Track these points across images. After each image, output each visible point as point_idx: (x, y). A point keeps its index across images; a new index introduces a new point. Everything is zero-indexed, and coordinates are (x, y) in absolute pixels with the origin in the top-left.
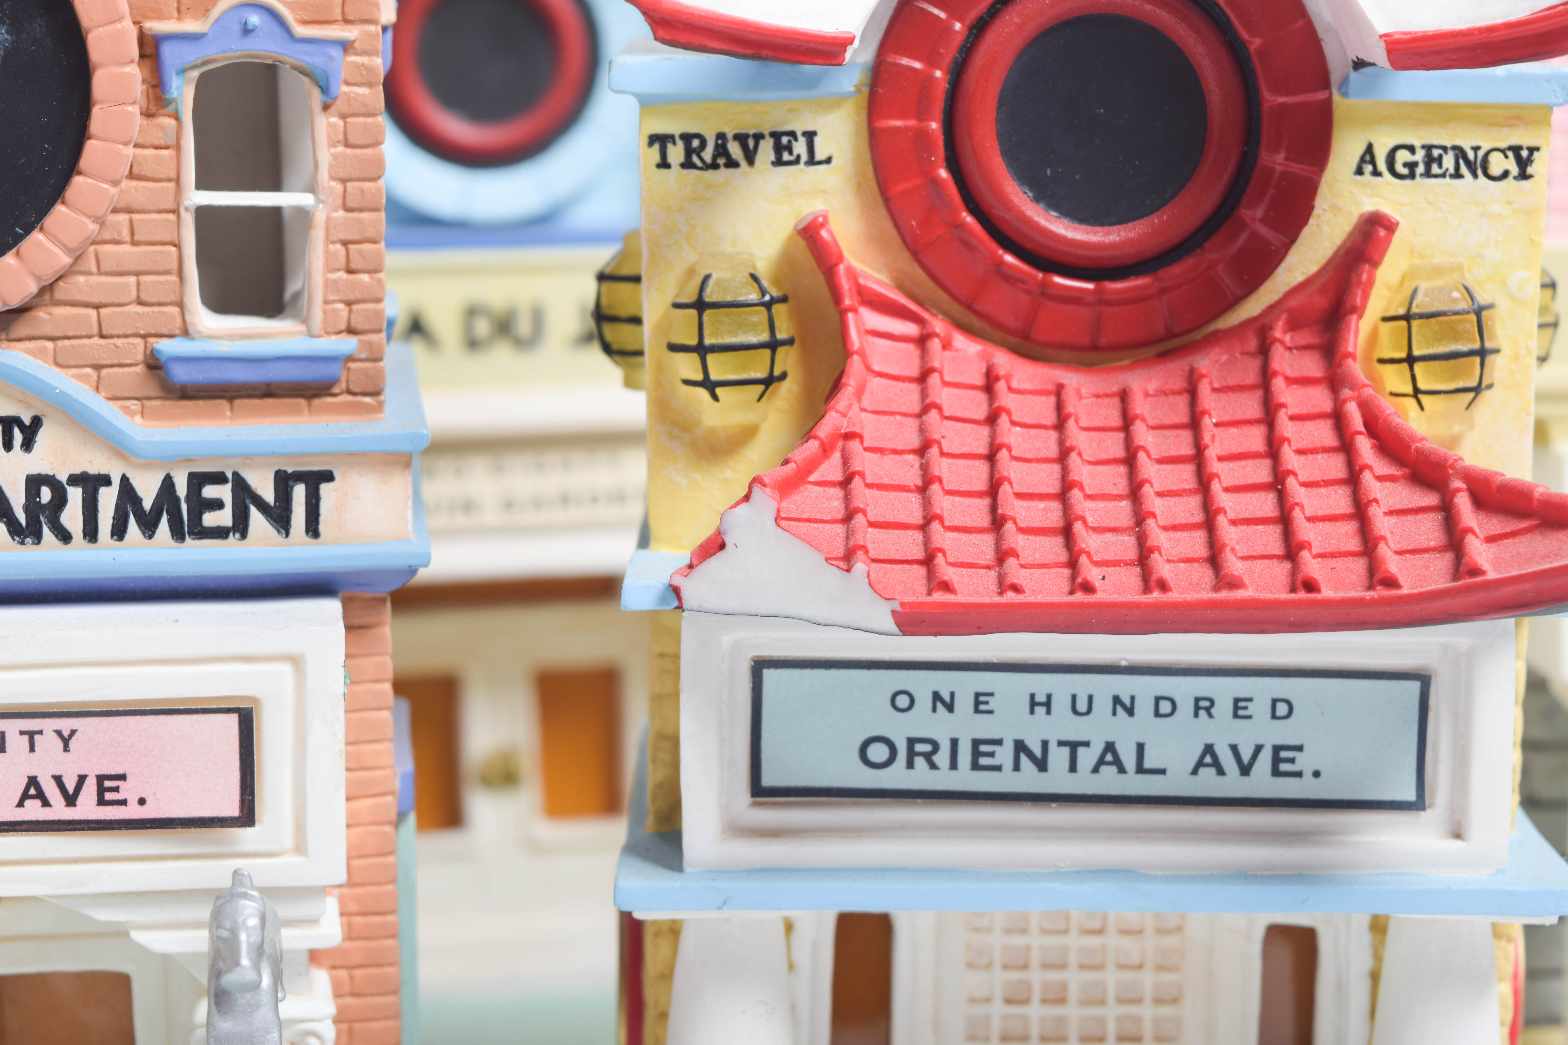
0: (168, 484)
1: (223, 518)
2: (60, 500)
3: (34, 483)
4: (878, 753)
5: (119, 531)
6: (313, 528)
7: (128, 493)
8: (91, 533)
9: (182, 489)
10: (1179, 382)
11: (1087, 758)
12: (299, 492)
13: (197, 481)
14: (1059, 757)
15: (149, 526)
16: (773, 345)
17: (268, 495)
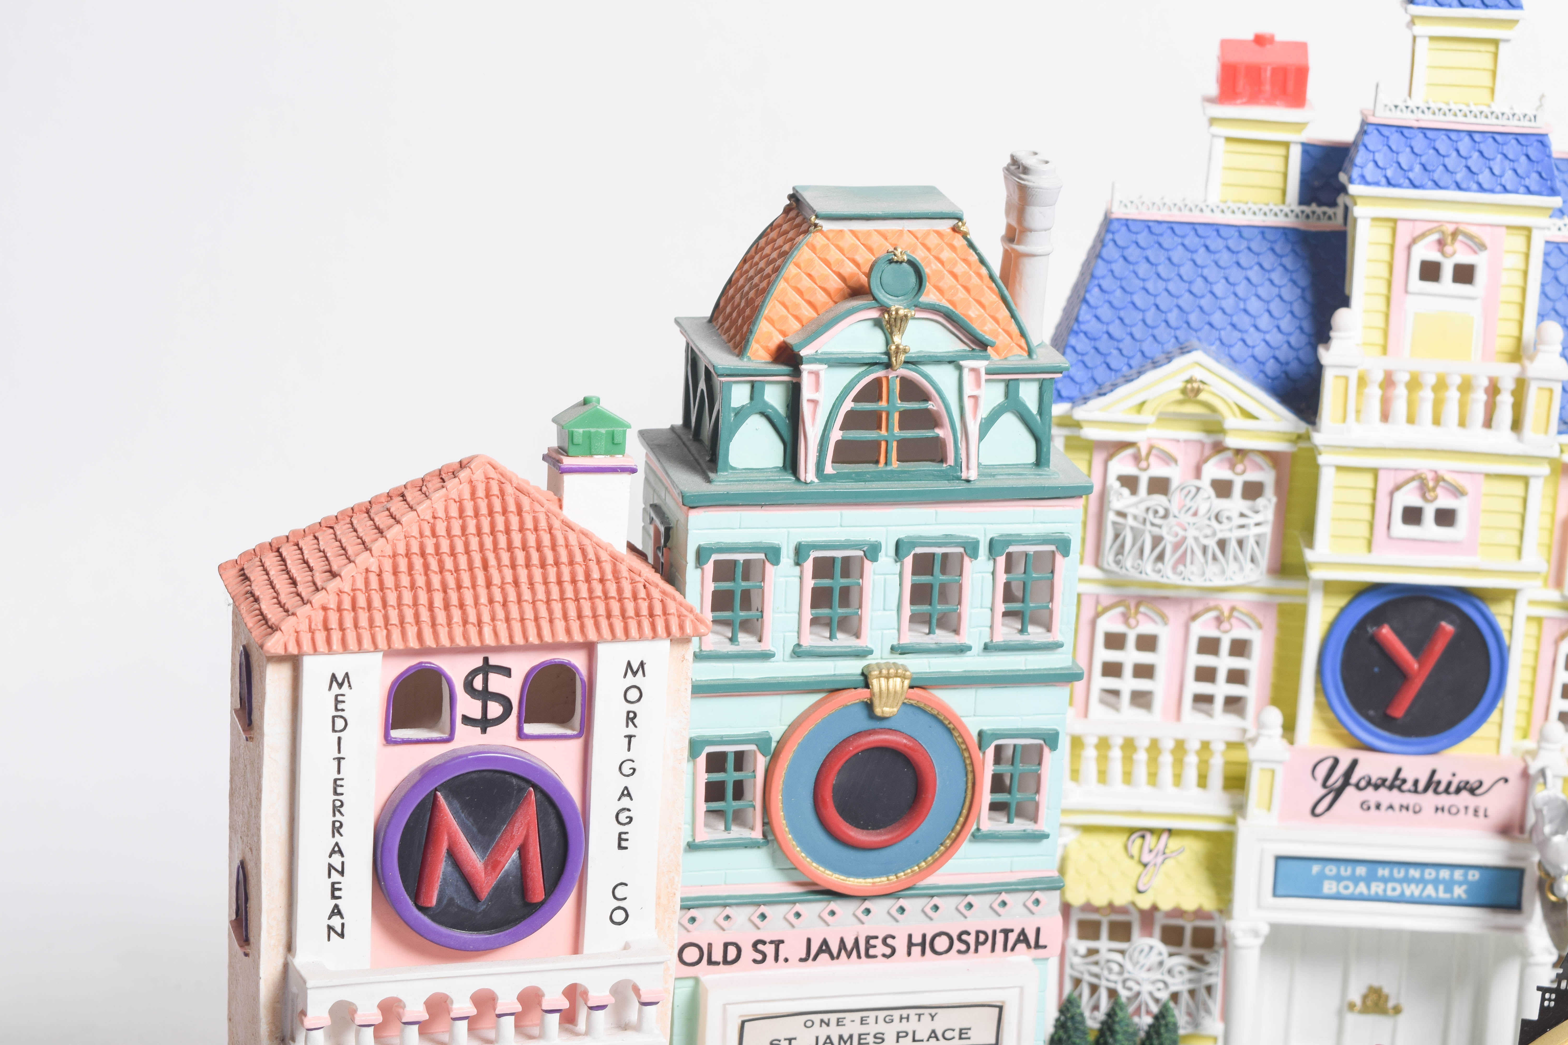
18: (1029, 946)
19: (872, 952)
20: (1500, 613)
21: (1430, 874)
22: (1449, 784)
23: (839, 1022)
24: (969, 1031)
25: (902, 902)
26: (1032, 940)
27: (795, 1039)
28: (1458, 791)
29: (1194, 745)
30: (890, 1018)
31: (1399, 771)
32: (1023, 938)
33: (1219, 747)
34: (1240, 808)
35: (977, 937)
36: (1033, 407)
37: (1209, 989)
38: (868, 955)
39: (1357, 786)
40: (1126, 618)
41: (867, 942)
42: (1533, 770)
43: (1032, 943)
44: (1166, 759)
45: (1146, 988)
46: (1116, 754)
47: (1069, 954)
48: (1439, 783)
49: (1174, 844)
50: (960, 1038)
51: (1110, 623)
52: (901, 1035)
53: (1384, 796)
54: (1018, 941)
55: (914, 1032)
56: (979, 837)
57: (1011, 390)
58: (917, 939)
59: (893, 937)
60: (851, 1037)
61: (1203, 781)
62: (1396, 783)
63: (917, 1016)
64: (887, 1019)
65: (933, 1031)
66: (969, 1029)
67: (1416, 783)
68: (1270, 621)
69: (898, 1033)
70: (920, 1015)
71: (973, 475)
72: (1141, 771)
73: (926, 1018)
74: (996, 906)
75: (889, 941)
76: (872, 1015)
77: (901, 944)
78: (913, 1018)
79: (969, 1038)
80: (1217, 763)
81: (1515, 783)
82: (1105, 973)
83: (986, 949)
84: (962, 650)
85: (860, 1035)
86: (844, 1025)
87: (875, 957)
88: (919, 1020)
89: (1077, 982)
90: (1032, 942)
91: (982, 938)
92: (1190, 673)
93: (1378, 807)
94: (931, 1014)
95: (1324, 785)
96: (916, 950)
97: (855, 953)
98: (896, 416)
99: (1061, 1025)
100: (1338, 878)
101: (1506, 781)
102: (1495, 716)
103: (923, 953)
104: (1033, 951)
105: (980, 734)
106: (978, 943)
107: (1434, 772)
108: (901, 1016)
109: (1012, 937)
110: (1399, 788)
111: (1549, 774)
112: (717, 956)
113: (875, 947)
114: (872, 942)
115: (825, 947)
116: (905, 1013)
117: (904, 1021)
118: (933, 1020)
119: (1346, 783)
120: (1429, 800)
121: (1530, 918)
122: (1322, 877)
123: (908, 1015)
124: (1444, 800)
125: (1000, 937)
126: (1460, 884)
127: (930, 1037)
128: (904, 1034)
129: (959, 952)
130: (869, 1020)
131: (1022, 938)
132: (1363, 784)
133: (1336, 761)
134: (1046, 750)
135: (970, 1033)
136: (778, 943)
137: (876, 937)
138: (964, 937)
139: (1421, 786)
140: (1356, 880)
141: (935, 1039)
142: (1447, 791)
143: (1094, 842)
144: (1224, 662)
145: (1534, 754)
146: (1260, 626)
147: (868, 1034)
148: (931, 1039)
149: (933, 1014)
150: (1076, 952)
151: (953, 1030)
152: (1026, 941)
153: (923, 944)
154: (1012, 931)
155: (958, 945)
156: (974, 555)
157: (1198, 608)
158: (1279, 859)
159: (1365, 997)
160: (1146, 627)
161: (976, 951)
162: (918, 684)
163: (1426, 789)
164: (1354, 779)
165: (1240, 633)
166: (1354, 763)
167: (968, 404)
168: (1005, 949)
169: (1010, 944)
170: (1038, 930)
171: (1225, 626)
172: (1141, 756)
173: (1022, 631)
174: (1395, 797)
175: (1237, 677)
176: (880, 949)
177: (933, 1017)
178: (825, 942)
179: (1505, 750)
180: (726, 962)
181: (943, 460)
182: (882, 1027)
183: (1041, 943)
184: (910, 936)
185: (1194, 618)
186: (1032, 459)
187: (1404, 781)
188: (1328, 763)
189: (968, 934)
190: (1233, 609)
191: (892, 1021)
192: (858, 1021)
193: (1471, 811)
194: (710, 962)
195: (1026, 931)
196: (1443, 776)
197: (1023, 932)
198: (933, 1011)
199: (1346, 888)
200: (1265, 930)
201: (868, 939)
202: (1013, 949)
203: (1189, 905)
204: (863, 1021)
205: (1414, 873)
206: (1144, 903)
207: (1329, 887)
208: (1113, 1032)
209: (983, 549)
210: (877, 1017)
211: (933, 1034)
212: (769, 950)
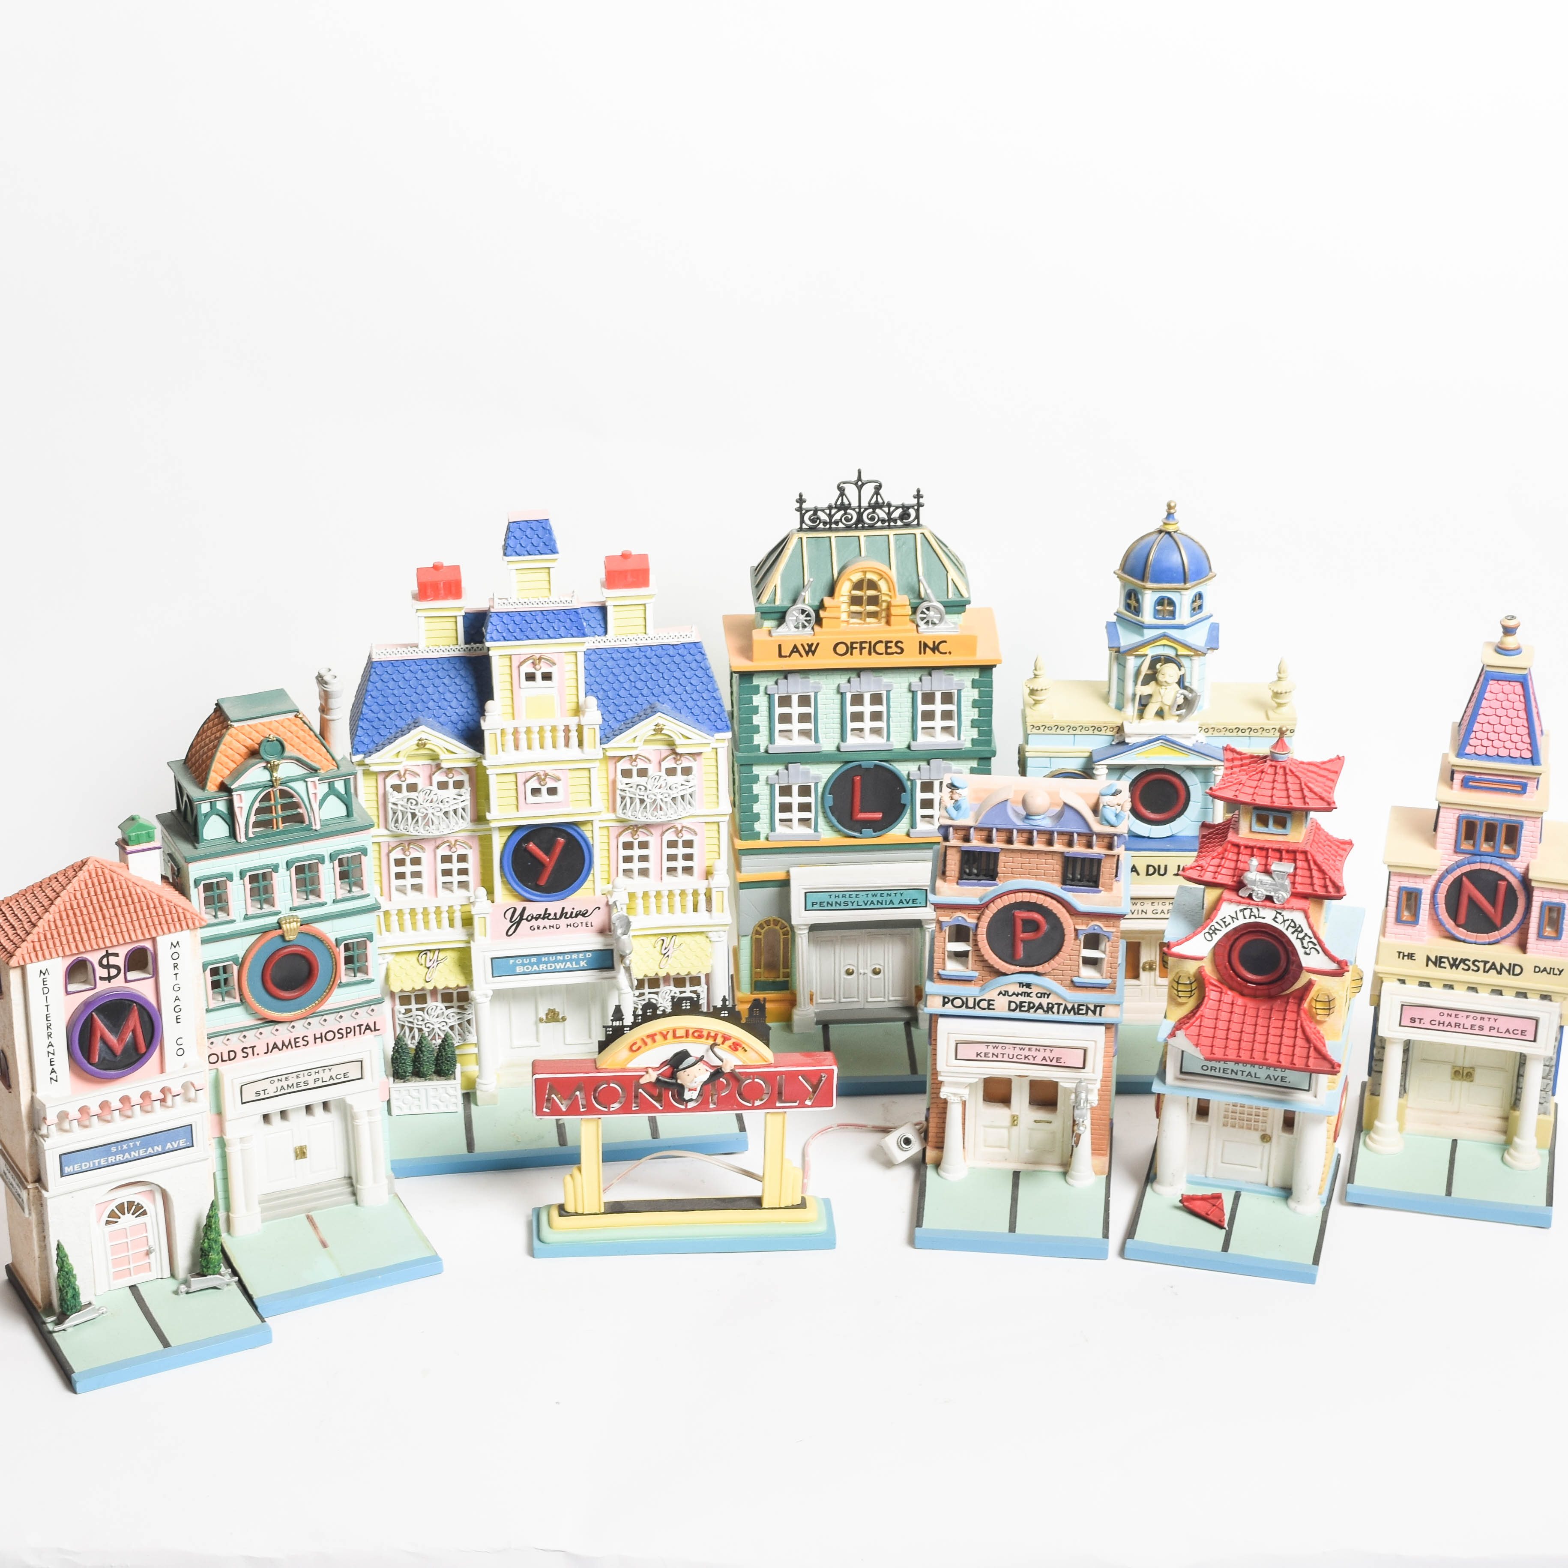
0: (1073, 1006)
1: (1084, 1012)
2: (1053, 1007)
3: (1048, 1004)
4: (1205, 1068)
5: (1064, 1012)
6: (1100, 1015)
7: (1066, 1007)
8: (1058, 1013)
9: (1076, 1006)
10: (1269, 1008)
11: (1245, 1074)
12: (1098, 1009)
13: (1079, 1005)
14: (1240, 1073)
15: (1069, 1012)
16: (1191, 991)
17: (1092, 1008)
18: (371, 1031)
19: (298, 1044)
20: (586, 831)
21: (567, 957)
22: (572, 913)
23: (286, 1079)
25: (309, 1020)
26: (373, 1028)
27: (267, 1090)
28: (577, 916)
29: (445, 908)
30: (310, 1074)
31: (546, 910)
32: (368, 1027)
33: (457, 908)
34: (471, 935)
35: (347, 1031)
36: (343, 791)
37: (469, 1021)
38: (296, 1046)
39: (527, 919)
40: (404, 851)
42: (610, 903)
44: (432, 917)
45: (436, 1026)
46: (407, 917)
47: (397, 1014)
48: (567, 913)
49: (442, 955)
50: (344, 1078)
51: (397, 854)
53: (540, 922)
54: (366, 1029)
55: (322, 1078)
56: (341, 985)
57: (331, 785)
58: (318, 1036)
59: (307, 1036)
60: (293, 1085)
61: (451, 925)
62: (546, 916)
65: (331, 1076)
66: (348, 1073)
67: (555, 914)
68: (475, 844)
69: (315, 1080)
70: (324, 1070)
71: (318, 827)
72: (420, 924)
74: (353, 1015)
75: (305, 1038)
76: (302, 1073)
77: (311, 1039)
78: (321, 1073)
79: (348, 1077)
80: (458, 916)
81: (604, 909)
82: (416, 1021)
83: (351, 1035)
84: (323, 904)
85: (297, 1083)
86: (289, 1080)
87: (299, 1046)
88: (324, 1073)
89: (403, 1026)
90: (373, 1029)
91: (349, 1030)
92: (439, 873)
93: (538, 928)
94: (328, 1069)
95: (511, 921)
96: (319, 1041)
97: (290, 1046)
98: (279, 807)
99: (396, 1051)
100: (523, 965)
101: (599, 908)
102: (590, 877)
103: (322, 1041)
104: (374, 1033)
105: (336, 939)
106: (347, 1033)
107: (563, 908)
108: (315, 1072)
109: (363, 1028)
110: (547, 918)
111: (618, 904)
112: (226, 1057)
113: (299, 1042)
114: (297, 1040)
115: (275, 1046)
116: (316, 1070)
117: (317, 1074)
118: (331, 1071)
119: (521, 919)
120: (563, 922)
121: (619, 972)
122: (515, 965)
123: (318, 1071)
124: (571, 921)
125: (357, 1029)
126: (583, 960)
128: (317, 1080)
129: (339, 1038)
130: (300, 1076)
132: (530, 918)
133: (515, 909)
134: (368, 942)
135: (348, 1075)
136: (253, 1047)
137: (299, 1038)
138: (340, 1031)
139: (558, 916)
140: (532, 964)
141: (332, 1080)
142: (571, 917)
143: (402, 959)
144: (455, 866)
145: (611, 893)
146: (471, 848)
147: (301, 1082)
148: (330, 1080)
149: (330, 1069)
150: (400, 1012)
151: (341, 1075)
152: (370, 1028)
153: (321, 1038)
154: (362, 1025)
155: (338, 1035)
156: (323, 862)
157: (439, 842)
158: (492, 959)
159: (547, 1015)
160: (415, 854)
161: (347, 1036)
162: (305, 923)
163: (561, 917)
164: (525, 917)
165: (461, 851)
166: (524, 909)
167: (312, 797)
168: (360, 1033)
169: (362, 1031)
170: (375, 1023)
171: (454, 849)
172: (420, 917)
173: (350, 891)
174: (546, 922)
175: (463, 872)
176: (302, 1043)
178: (275, 1044)
179: (598, 893)
180: (230, 1060)
181: (303, 822)
182: (307, 1078)
183: (377, 1028)
184: (315, 1035)
185: (438, 847)
186: (345, 814)
187: (550, 914)
188: (512, 910)
189: (342, 1029)
190: (456, 841)
192: (295, 1077)
193: (584, 924)
194: (222, 1061)
196: (568, 910)
197: (368, 1025)
198: (329, 1067)
199: (528, 968)
200: (491, 993)
201: (295, 1039)
202: (364, 1033)
203: (453, 985)
204: (298, 1077)
205: (560, 958)
206: (430, 987)
207: (519, 969)
208: (422, 1052)
209: (327, 859)
210: (304, 1074)
211: (331, 1078)
212: (250, 1051)
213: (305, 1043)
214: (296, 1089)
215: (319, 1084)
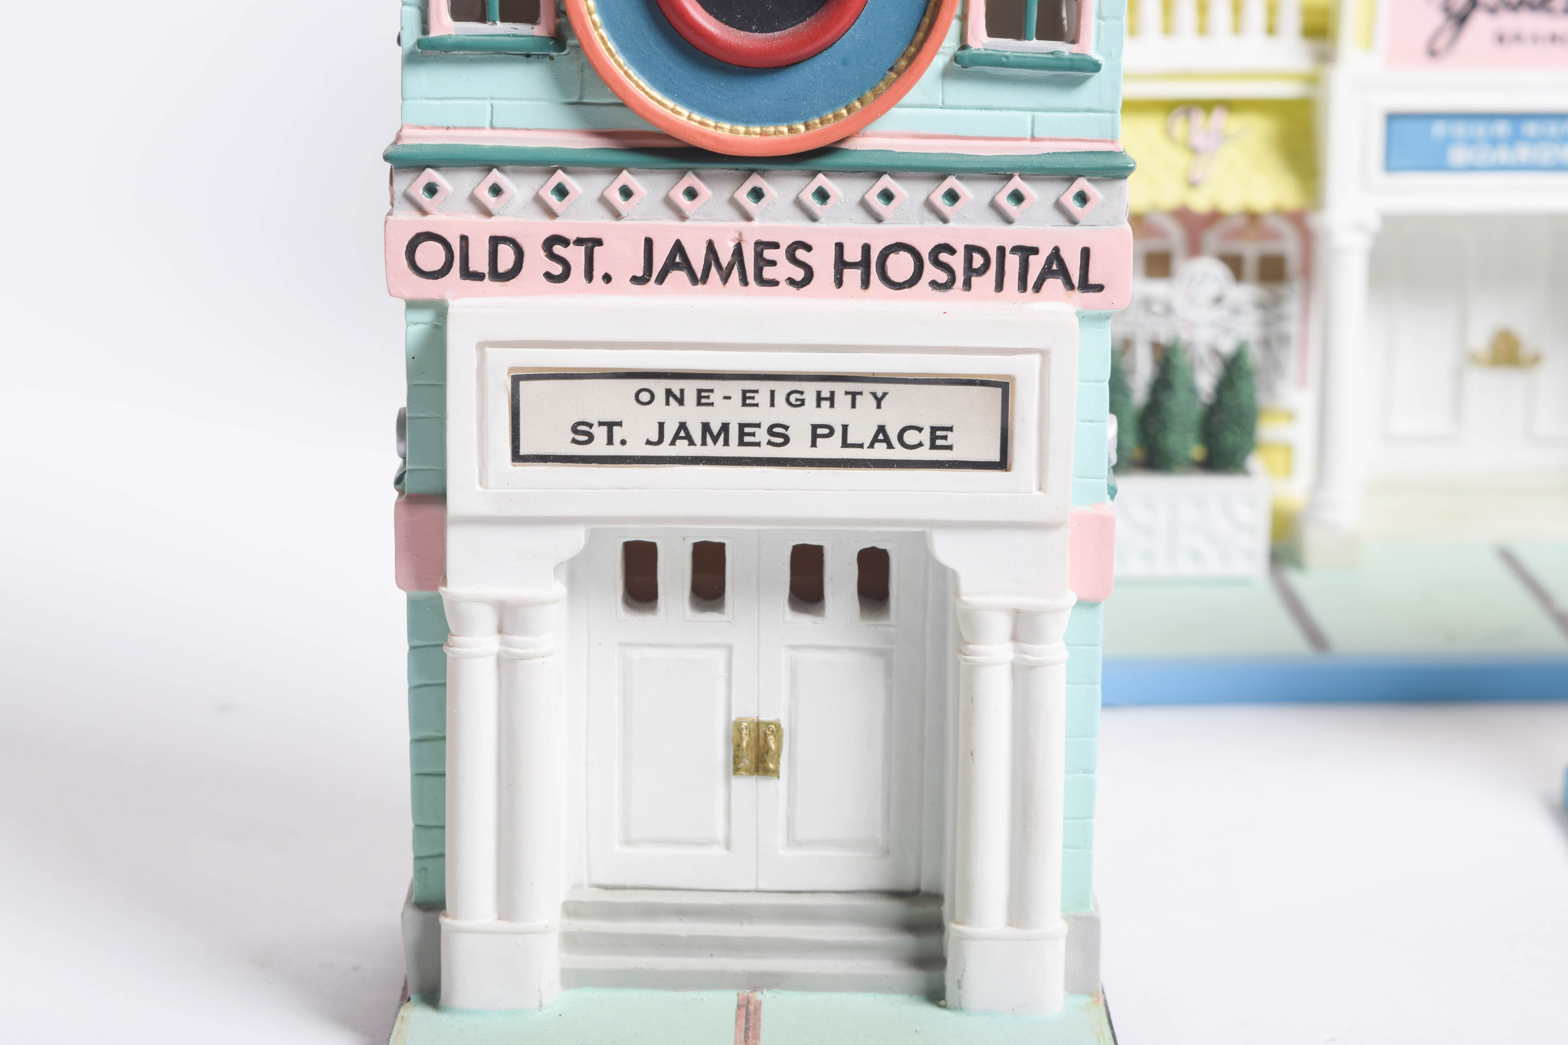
18: (1069, 284)
19: (768, 273)
23: (702, 398)
24: (949, 433)
25: (822, 179)
26: (1075, 271)
27: (619, 424)
30: (799, 396)
35: (969, 260)
38: (761, 281)
41: (759, 255)
43: (1076, 280)
50: (933, 447)
52: (820, 431)
54: (1046, 273)
55: (845, 428)
58: (853, 254)
59: (808, 248)
60: (725, 427)
63: (849, 397)
64: (793, 398)
65: (881, 429)
66: (950, 429)
69: (815, 427)
70: (854, 395)
73: (866, 402)
74: (1003, 201)
75: (801, 254)
76: (764, 387)
77: (822, 262)
78: (844, 401)
79: (950, 448)
83: (985, 282)
85: (742, 426)
86: (712, 404)
87: (774, 283)
88: (853, 406)
90: (1075, 277)
91: (978, 261)
94: (874, 395)
96: (852, 276)
97: (735, 273)
103: (866, 283)
104: (1077, 294)
106: (970, 271)
108: (819, 393)
109: (1036, 264)
112: (479, 261)
113: (773, 263)
114: (768, 254)
115: (679, 257)
116: (826, 388)
117: (825, 404)
118: (879, 406)
123: (832, 393)
125: (1013, 262)
127: (875, 440)
128: (826, 431)
129: (934, 284)
130: (758, 398)
131: (1055, 267)
135: (952, 438)
136: (591, 244)
137: (775, 246)
138: (944, 257)
141: (884, 445)
147: (758, 425)
148: (877, 445)
149: (879, 395)
151: (920, 430)
152: (1063, 273)
153: (864, 264)
154: (1035, 251)
155: (931, 272)
161: (967, 285)
168: (1023, 287)
169: (1032, 278)
170: (1086, 253)
176: (784, 268)
177: (879, 401)
178: (678, 248)
180: (496, 276)
182: (782, 413)
183: (1093, 279)
184: (840, 247)
189: (952, 251)
191: (803, 403)
192: (737, 398)
194: (467, 274)
195: (1063, 254)
197: (1056, 255)
198: (879, 389)
201: (760, 246)
202: (1038, 287)
204: (747, 399)
210: (772, 393)
211: (881, 435)
212: (575, 255)
213: (799, 274)
214: (734, 450)
215: (830, 448)
